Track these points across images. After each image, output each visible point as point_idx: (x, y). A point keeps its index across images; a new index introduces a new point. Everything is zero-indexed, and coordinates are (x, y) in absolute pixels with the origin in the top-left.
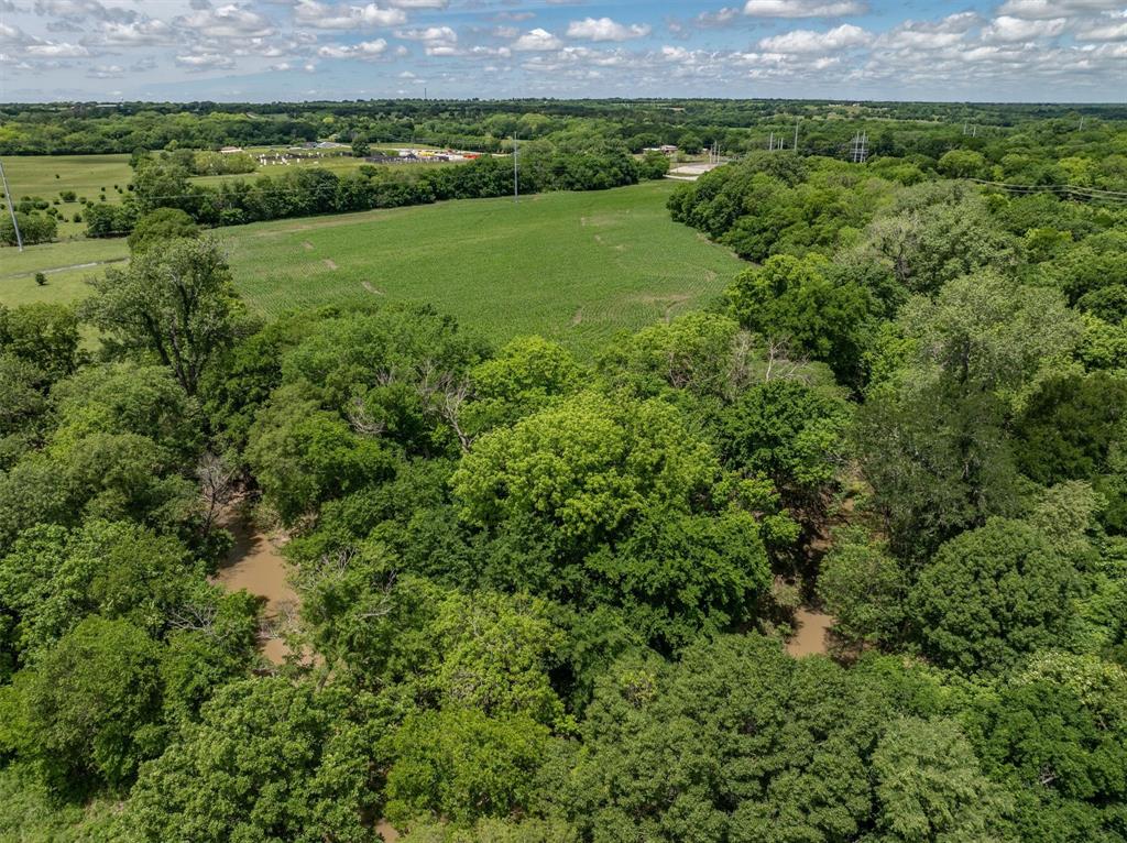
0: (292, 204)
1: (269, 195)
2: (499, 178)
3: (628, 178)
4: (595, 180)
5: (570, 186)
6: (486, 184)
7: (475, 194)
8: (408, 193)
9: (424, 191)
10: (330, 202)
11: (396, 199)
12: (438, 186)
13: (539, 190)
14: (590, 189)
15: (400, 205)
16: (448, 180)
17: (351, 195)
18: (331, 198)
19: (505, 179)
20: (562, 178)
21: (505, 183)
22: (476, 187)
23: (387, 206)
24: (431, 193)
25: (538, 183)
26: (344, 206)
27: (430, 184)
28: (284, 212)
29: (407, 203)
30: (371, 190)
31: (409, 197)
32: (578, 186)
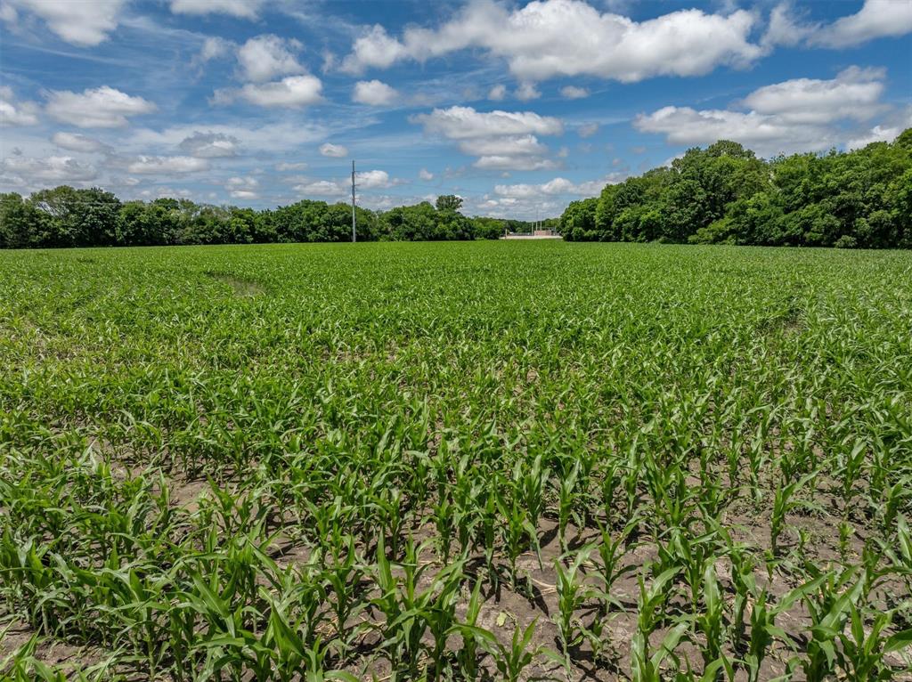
0: (48, 229)
1: (12, 215)
2: (329, 223)
3: (467, 234)
4: (436, 231)
5: (410, 236)
6: (315, 228)
7: (301, 237)
8: (218, 230)
9: (238, 230)
10: (108, 231)
11: (202, 236)
12: (257, 227)
13: (375, 239)
14: (431, 239)
15: (206, 243)
16: (268, 222)
17: (139, 224)
18: (108, 226)
19: (337, 224)
20: (400, 228)
21: (336, 228)
22: (303, 230)
23: (189, 242)
24: (248, 234)
25: (375, 232)
26: (128, 237)
27: (246, 223)
28: (35, 239)
29: (216, 241)
30: (168, 222)
31: (219, 235)
32: (418, 236)
